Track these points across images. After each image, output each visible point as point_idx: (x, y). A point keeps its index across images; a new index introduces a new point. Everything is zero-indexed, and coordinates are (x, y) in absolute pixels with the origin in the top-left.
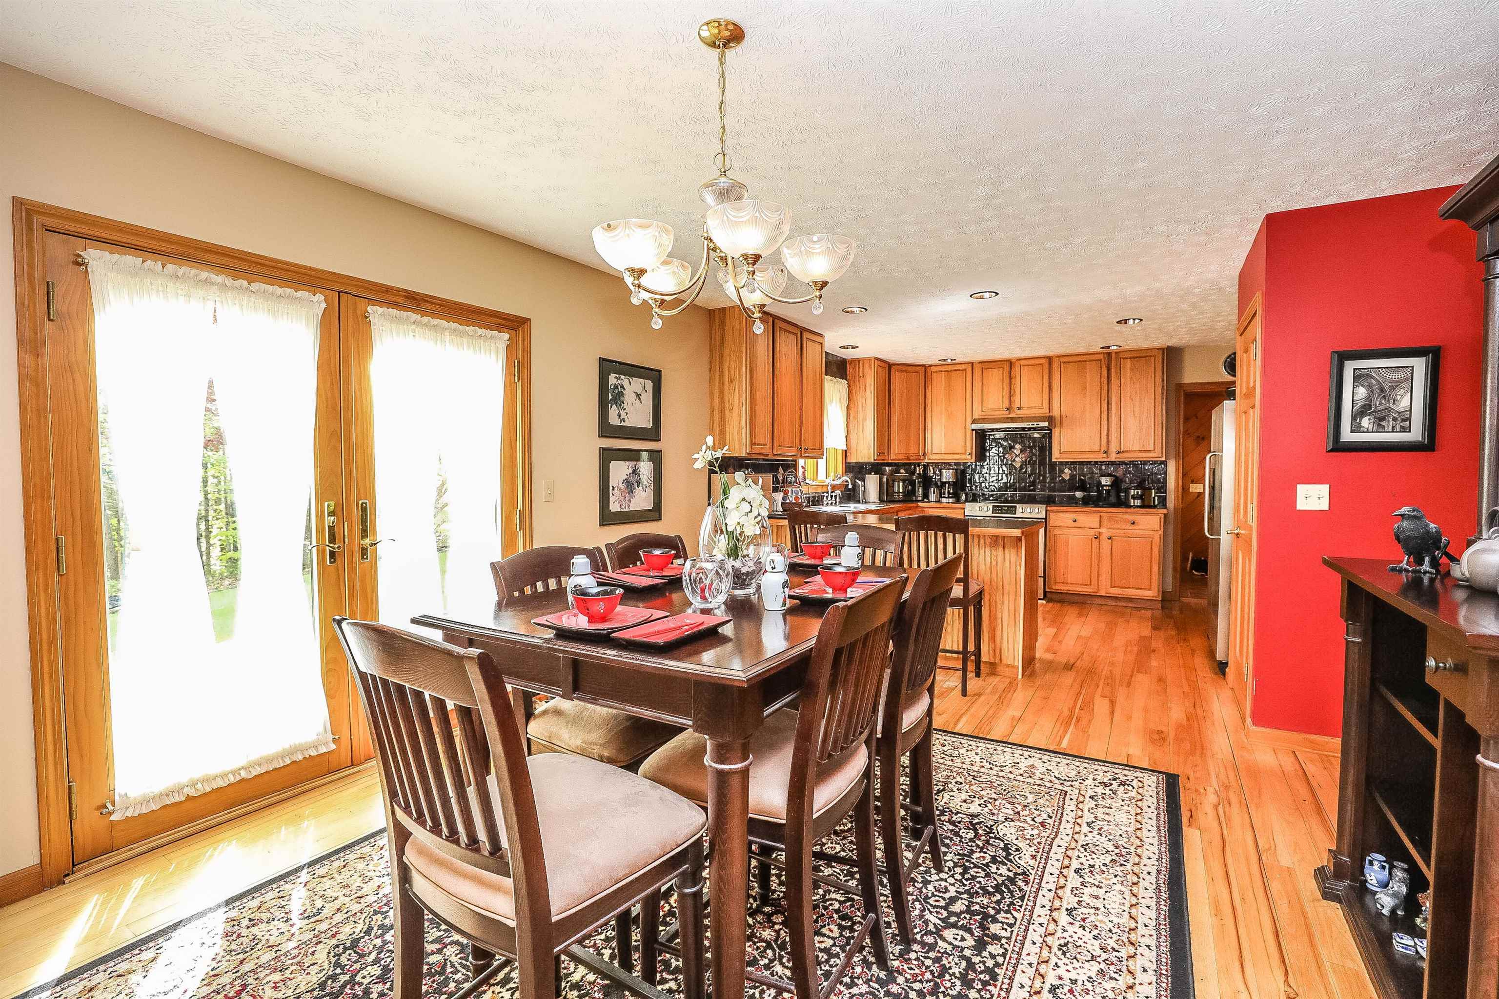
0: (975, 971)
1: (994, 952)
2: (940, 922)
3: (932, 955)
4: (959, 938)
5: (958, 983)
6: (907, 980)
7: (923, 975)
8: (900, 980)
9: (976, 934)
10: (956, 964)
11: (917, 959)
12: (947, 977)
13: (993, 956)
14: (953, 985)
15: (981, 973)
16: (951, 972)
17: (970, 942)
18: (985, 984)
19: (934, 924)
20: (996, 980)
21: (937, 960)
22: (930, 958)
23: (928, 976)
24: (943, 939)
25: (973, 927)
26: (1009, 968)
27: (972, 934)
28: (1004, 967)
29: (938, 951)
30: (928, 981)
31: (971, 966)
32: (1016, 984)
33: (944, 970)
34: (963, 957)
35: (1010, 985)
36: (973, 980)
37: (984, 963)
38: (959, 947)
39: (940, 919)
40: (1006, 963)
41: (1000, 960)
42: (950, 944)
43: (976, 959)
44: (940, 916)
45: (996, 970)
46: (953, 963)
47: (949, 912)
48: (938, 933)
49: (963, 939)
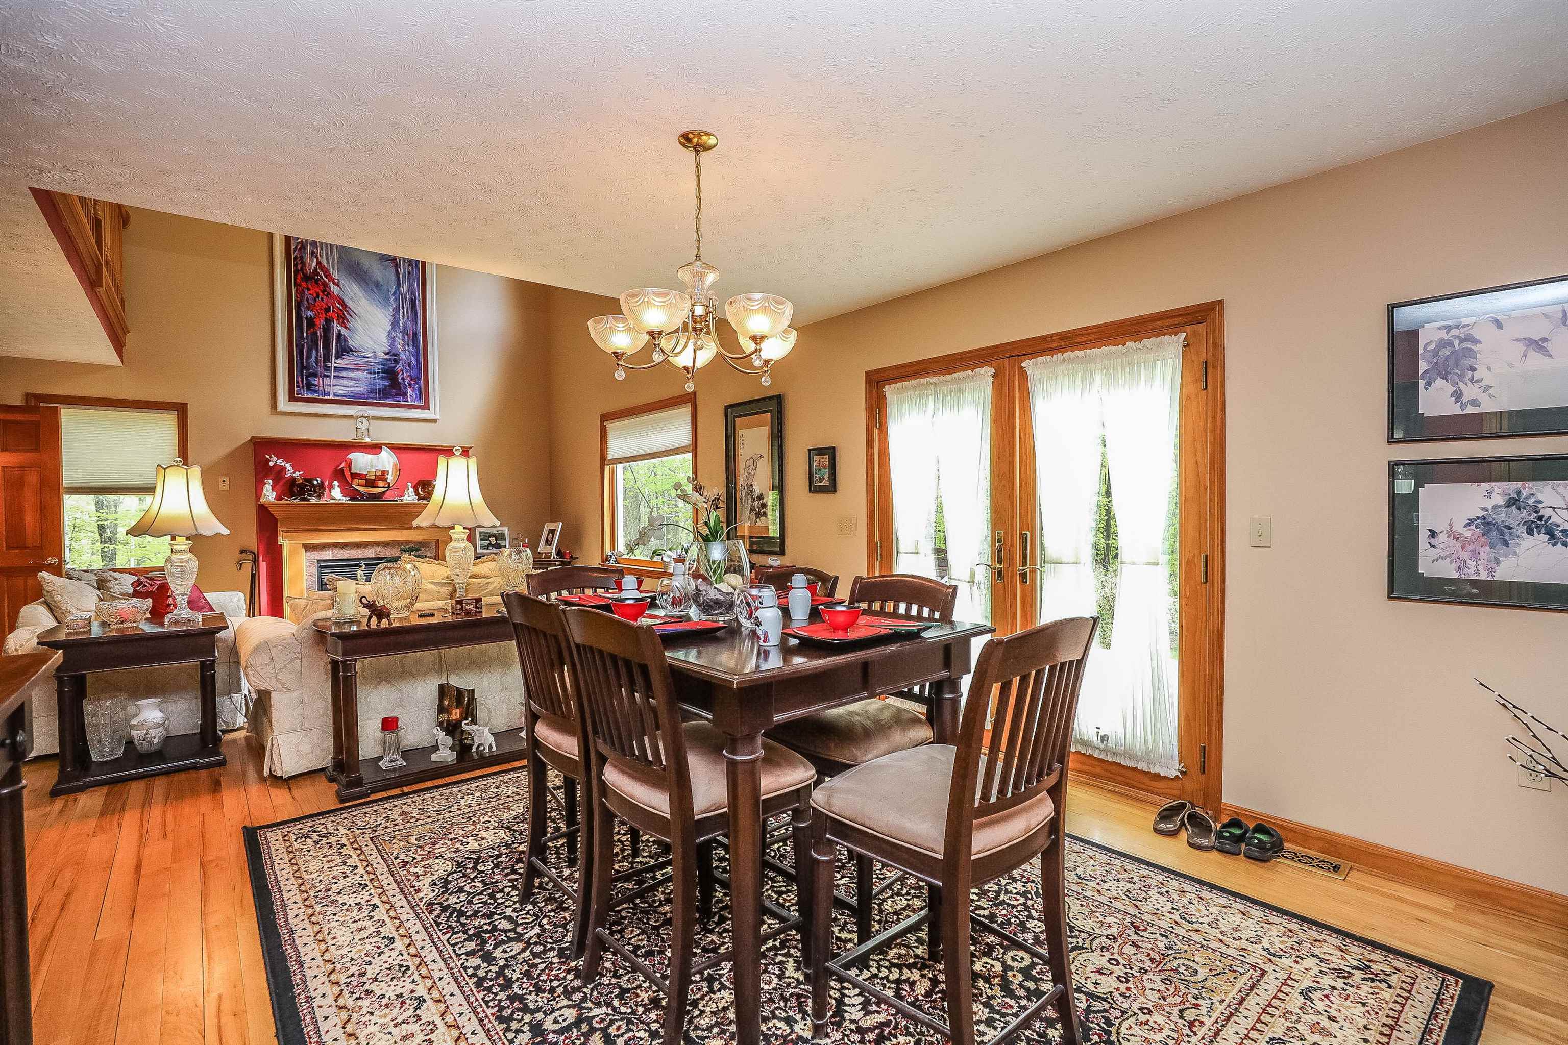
0: (519, 1010)
1: (520, 1036)
2: (590, 1015)
3: (560, 990)
4: (561, 1020)
5: (520, 992)
6: (552, 963)
7: (548, 975)
8: (556, 960)
9: (551, 1036)
10: (536, 1001)
11: (565, 978)
12: (531, 988)
13: (518, 1031)
14: (520, 987)
15: (513, 1013)
16: (534, 994)
17: (548, 1025)
18: (501, 1009)
19: (590, 1009)
20: (496, 1018)
21: (552, 990)
22: (558, 987)
23: (544, 977)
24: (568, 1007)
25: (563, 1038)
26: (497, 1037)
27: (554, 1032)
28: (501, 1033)
29: (559, 996)
30: (539, 975)
31: (525, 1009)
32: (479, 1030)
33: (539, 990)
34: (538, 1009)
35: (483, 1026)
36: (512, 1003)
37: (519, 1021)
38: (551, 1013)
39: (594, 1017)
40: (503, 1037)
41: (510, 1035)
42: (560, 1009)
43: (527, 1018)
44: (597, 1019)
45: (505, 1025)
46: (539, 999)
47: (596, 1030)
48: (579, 1006)
49: (556, 1021)
